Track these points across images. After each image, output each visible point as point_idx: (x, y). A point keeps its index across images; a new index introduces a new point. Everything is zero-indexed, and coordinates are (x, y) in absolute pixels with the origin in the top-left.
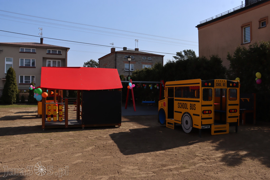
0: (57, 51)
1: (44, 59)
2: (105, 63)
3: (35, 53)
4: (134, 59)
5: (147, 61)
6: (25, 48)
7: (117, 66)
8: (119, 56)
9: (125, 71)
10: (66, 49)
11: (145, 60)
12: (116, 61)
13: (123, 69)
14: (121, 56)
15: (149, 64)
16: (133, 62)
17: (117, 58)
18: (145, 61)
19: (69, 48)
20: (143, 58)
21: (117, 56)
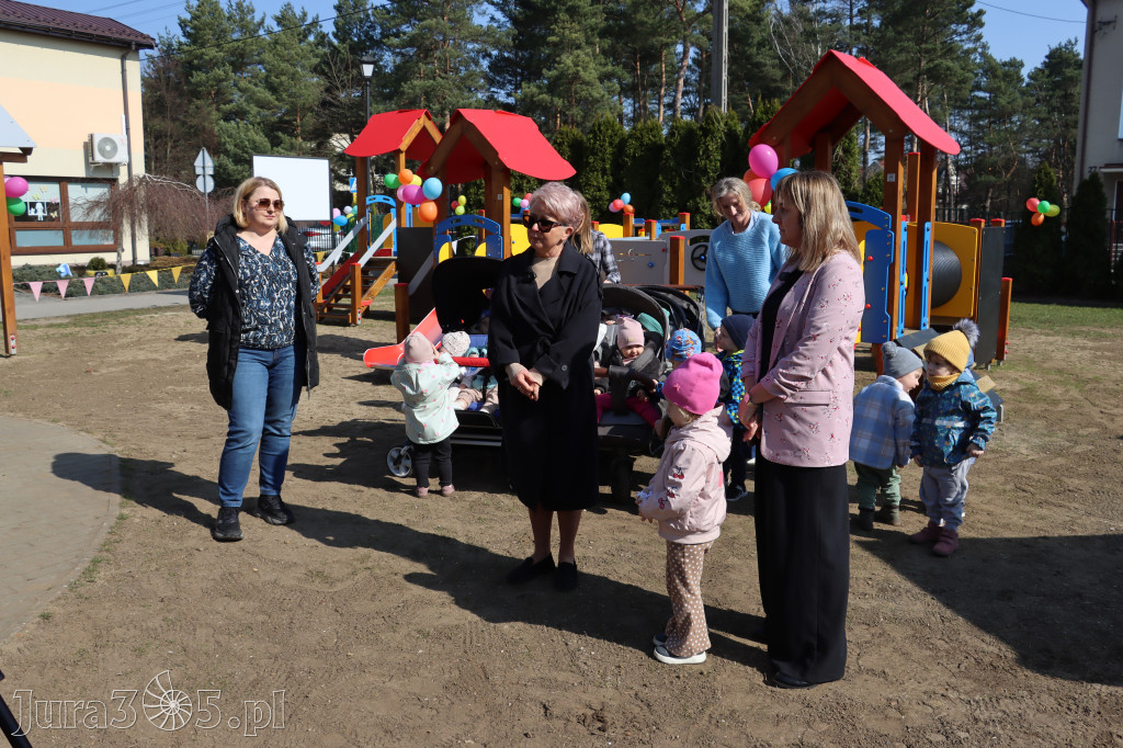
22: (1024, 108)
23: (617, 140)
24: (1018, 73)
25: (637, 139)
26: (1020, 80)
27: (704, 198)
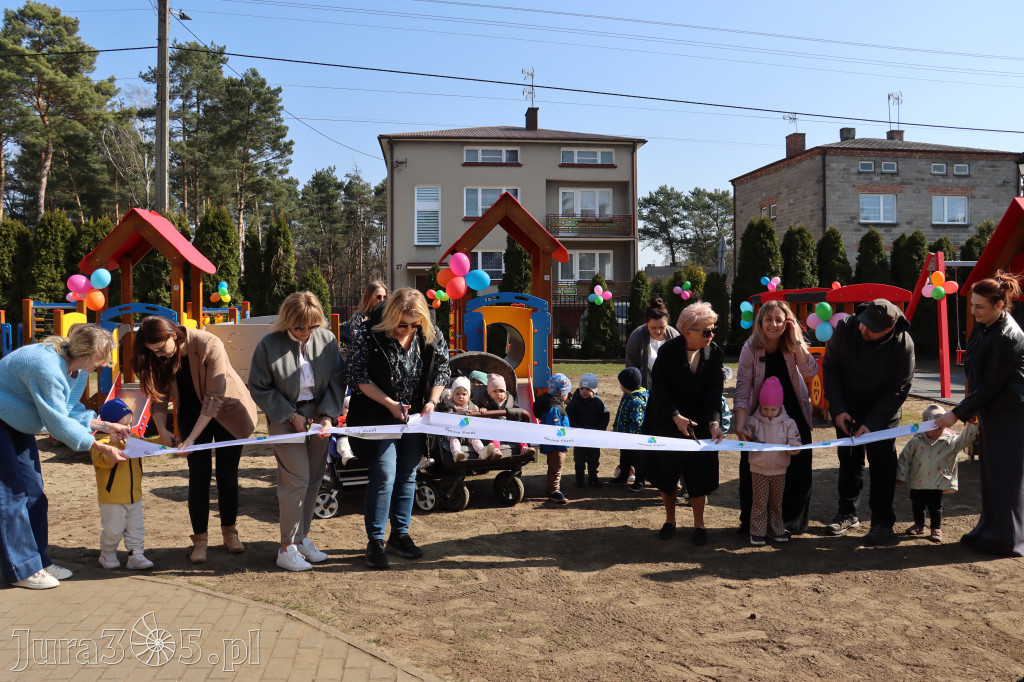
0: (599, 154)
1: (552, 185)
2: (764, 194)
3: (519, 165)
4: (896, 174)
5: (950, 181)
6: (480, 149)
7: (829, 206)
8: (836, 165)
9: (859, 224)
10: (631, 145)
11: (943, 176)
12: (824, 186)
13: (854, 218)
14: (843, 165)
15: (958, 194)
16: (893, 184)
17: (828, 173)
18: (942, 180)
19: (644, 142)
20: (935, 168)
21: (827, 163)
22: (301, 215)
23: (69, 235)
24: (295, 189)
25: (91, 235)
26: (296, 194)
27: (164, 289)
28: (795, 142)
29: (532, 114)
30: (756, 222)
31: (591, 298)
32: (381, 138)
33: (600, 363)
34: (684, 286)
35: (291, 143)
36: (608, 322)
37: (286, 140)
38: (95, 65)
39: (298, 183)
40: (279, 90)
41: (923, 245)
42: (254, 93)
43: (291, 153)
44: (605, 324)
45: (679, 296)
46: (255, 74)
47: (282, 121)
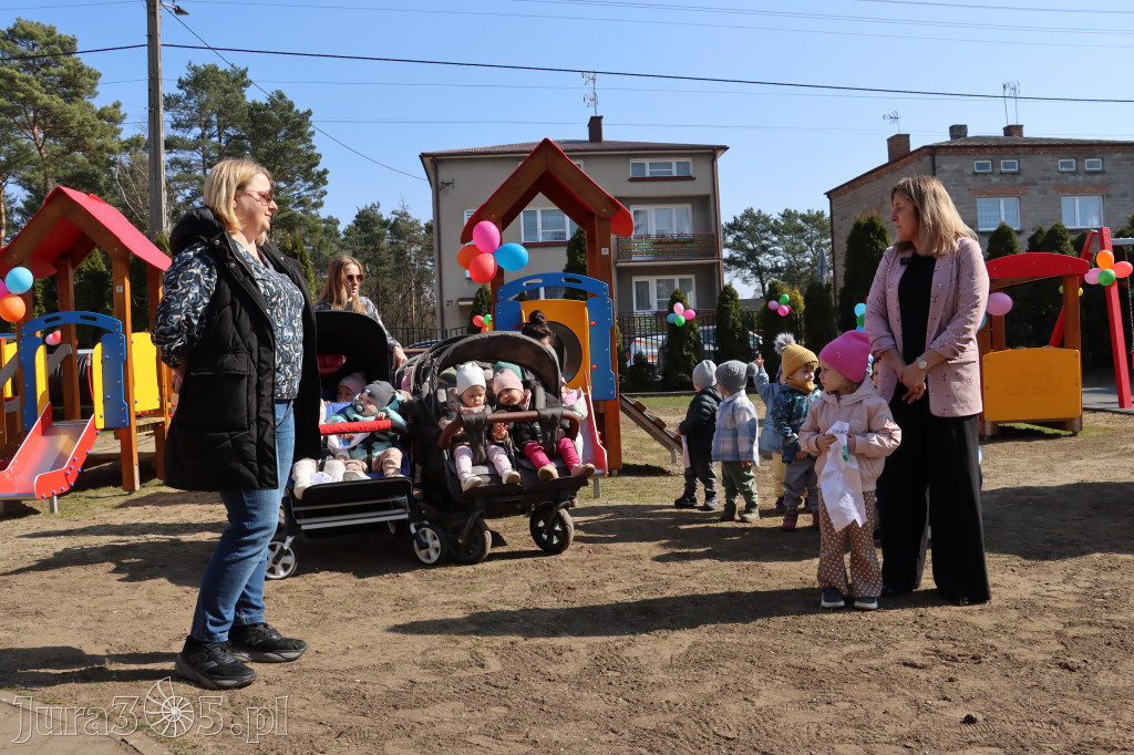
0: (674, 165)
2: (865, 205)
4: (1018, 173)
5: (1081, 178)
8: (947, 165)
10: (711, 153)
11: (1073, 173)
14: (956, 166)
15: (1091, 193)
16: (1013, 186)
18: (1071, 178)
19: (725, 148)
20: (1063, 165)
21: (937, 164)
24: (335, 229)
26: (338, 235)
28: (898, 144)
29: (595, 124)
30: (863, 221)
31: (670, 318)
32: (423, 156)
33: (685, 395)
34: (781, 300)
35: (325, 172)
36: (692, 345)
37: (320, 168)
38: (97, 89)
39: (338, 222)
40: (309, 113)
41: (1066, 239)
42: (281, 116)
43: (325, 183)
44: (688, 349)
45: (775, 312)
46: (281, 96)
47: (313, 147)
